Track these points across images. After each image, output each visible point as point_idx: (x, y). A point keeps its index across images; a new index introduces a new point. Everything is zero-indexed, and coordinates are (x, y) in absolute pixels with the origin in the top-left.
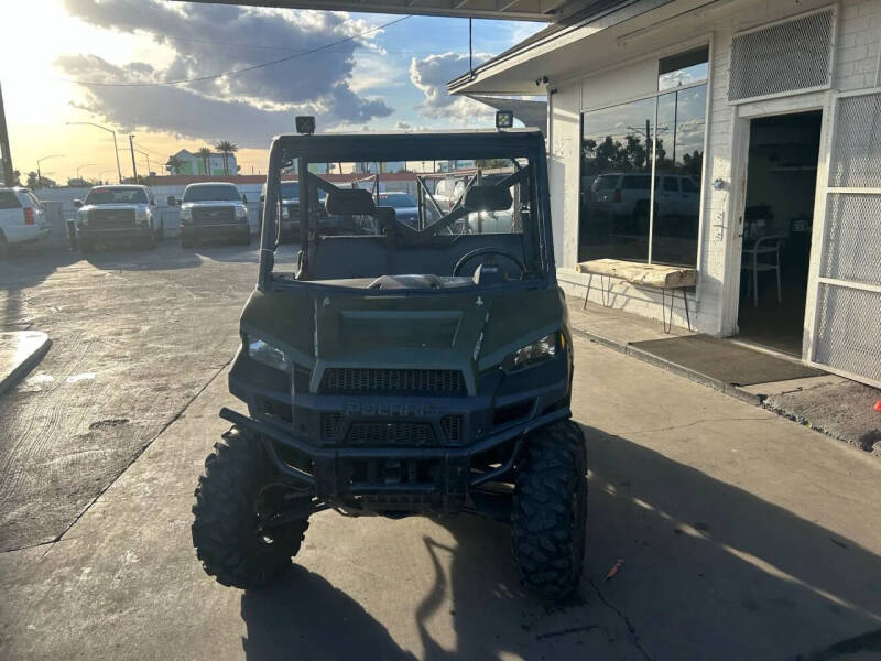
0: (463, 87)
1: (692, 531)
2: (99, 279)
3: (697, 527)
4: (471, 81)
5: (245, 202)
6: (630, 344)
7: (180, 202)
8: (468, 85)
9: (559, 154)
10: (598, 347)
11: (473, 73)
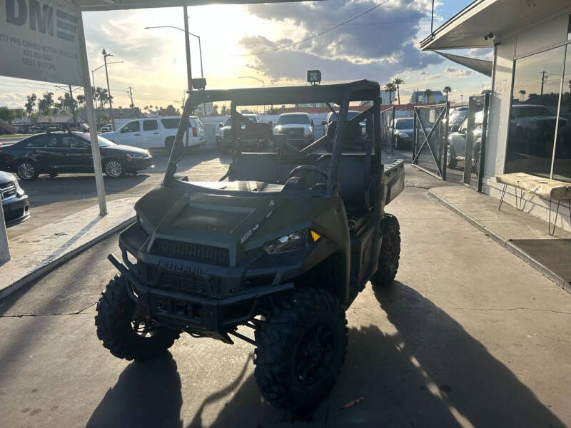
0: (429, 44)
1: (434, 390)
2: (216, 170)
3: (442, 388)
4: (432, 40)
5: (312, 125)
6: (510, 240)
7: (275, 125)
8: (431, 43)
9: (498, 92)
10: (487, 241)
11: (433, 35)
